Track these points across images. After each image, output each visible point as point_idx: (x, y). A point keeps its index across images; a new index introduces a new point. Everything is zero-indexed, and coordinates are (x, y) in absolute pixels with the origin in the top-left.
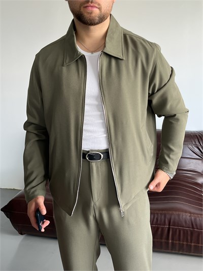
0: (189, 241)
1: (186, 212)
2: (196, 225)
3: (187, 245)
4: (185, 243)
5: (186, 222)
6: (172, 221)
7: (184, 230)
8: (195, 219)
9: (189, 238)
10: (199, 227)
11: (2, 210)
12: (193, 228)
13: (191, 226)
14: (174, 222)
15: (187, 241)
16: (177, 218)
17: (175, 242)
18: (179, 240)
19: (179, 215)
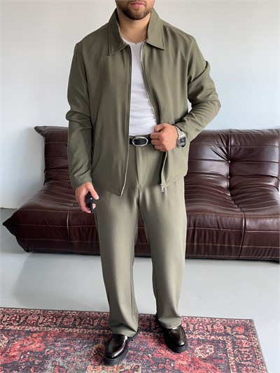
0: (215, 241)
1: (211, 212)
2: (222, 224)
3: (213, 246)
4: (211, 245)
5: (211, 223)
6: (197, 222)
7: (209, 231)
8: (221, 219)
9: (215, 238)
10: (224, 227)
11: (4, 224)
12: (219, 227)
13: (217, 226)
14: (199, 223)
15: (213, 243)
16: (202, 218)
17: (200, 244)
18: (205, 242)
19: (204, 216)
